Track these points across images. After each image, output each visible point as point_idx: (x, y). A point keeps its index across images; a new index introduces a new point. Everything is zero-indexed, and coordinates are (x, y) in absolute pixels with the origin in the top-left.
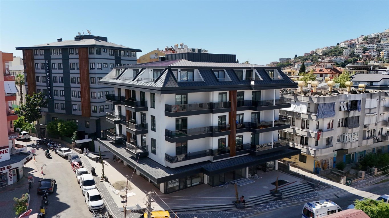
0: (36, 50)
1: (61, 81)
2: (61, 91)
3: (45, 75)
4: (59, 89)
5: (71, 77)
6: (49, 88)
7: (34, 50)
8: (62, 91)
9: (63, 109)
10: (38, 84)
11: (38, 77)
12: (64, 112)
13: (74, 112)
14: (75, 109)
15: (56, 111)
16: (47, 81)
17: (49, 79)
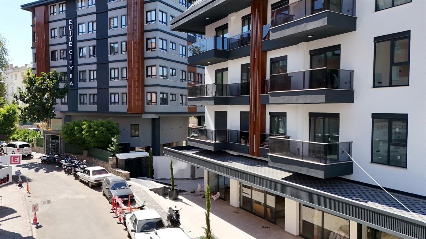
0: (53, 6)
1: (92, 53)
2: (92, 72)
3: (65, 47)
4: (87, 68)
5: (110, 44)
6: (71, 68)
7: (50, 6)
8: (94, 71)
9: (94, 103)
10: (52, 63)
11: (53, 52)
12: (95, 108)
13: (112, 108)
14: (115, 103)
15: (81, 108)
16: (67, 58)
17: (71, 52)
